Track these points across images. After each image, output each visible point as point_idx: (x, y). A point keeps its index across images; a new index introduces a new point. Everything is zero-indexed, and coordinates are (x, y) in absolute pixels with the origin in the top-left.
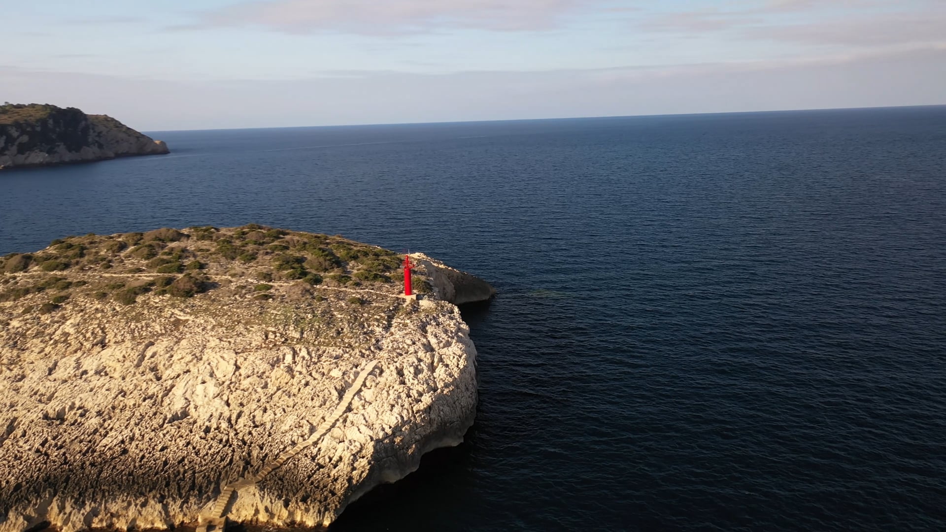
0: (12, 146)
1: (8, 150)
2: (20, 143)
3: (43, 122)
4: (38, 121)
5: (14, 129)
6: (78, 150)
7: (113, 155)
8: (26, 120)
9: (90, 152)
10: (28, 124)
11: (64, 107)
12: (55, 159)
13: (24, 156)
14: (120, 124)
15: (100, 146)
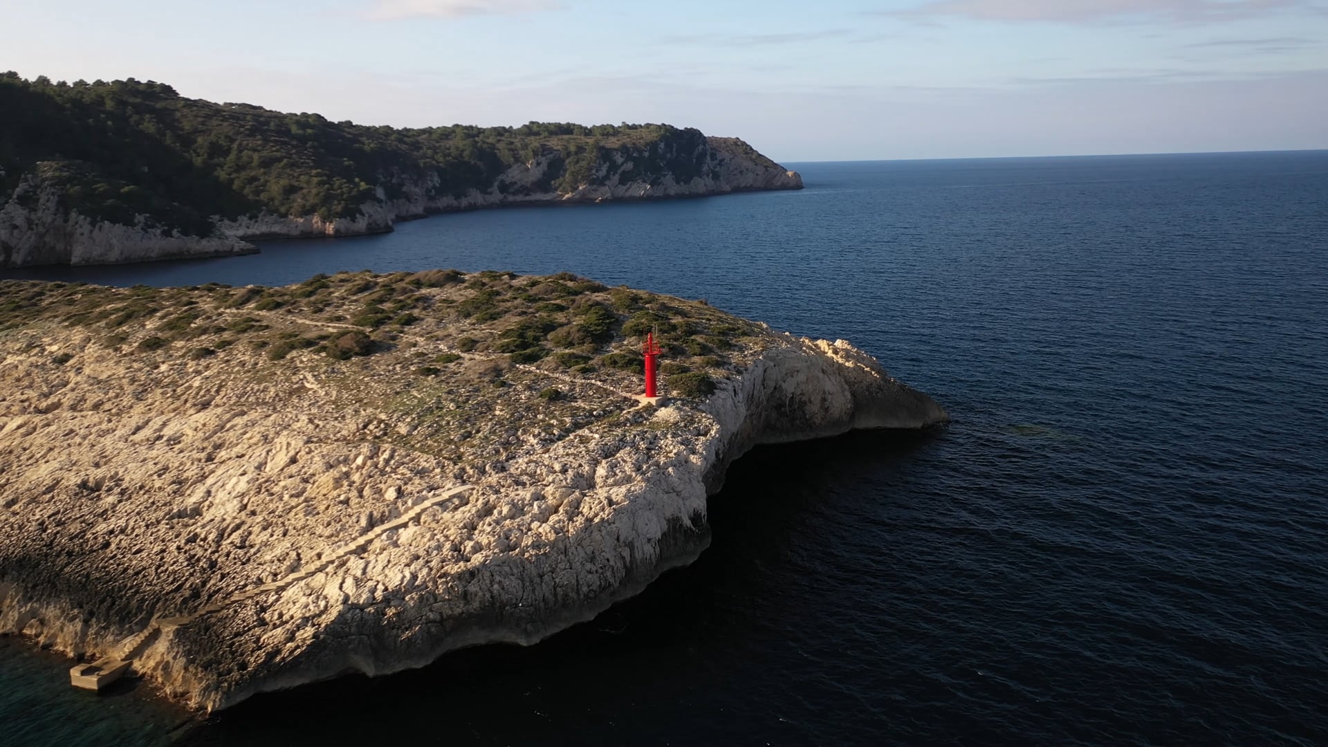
0: (614, 175)
1: (610, 179)
2: (624, 172)
3: (653, 146)
4: (647, 144)
5: (620, 154)
6: (687, 182)
7: (728, 188)
8: (634, 144)
9: (701, 184)
10: (636, 148)
11: (681, 128)
12: (659, 192)
13: (625, 188)
14: (751, 149)
15: (716, 177)
